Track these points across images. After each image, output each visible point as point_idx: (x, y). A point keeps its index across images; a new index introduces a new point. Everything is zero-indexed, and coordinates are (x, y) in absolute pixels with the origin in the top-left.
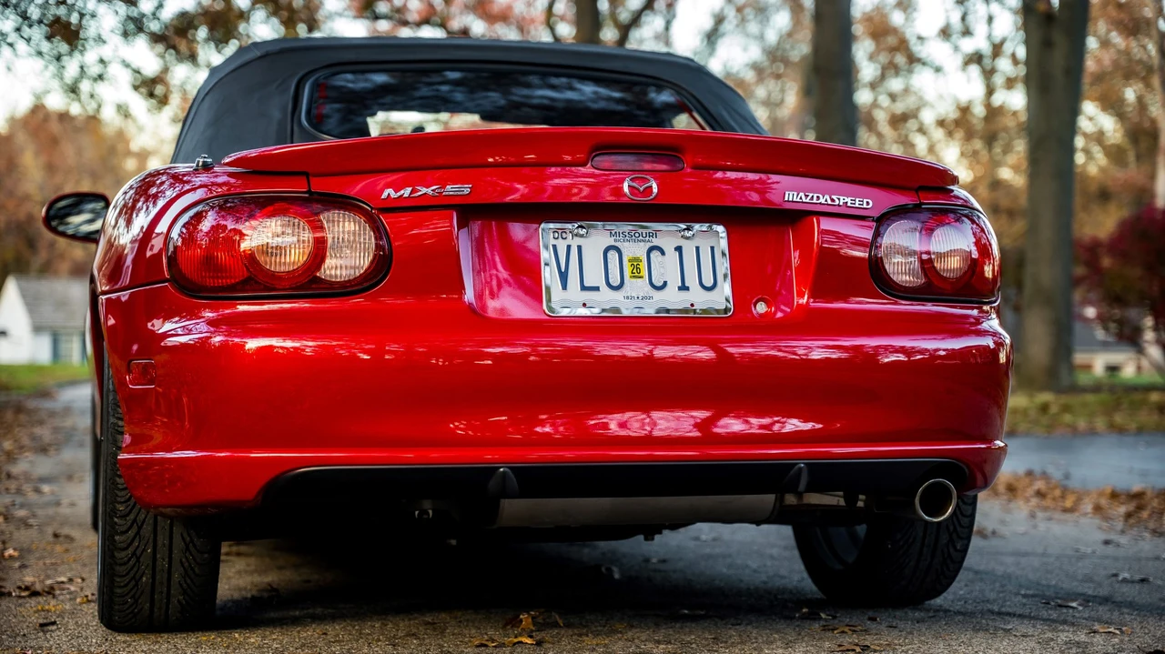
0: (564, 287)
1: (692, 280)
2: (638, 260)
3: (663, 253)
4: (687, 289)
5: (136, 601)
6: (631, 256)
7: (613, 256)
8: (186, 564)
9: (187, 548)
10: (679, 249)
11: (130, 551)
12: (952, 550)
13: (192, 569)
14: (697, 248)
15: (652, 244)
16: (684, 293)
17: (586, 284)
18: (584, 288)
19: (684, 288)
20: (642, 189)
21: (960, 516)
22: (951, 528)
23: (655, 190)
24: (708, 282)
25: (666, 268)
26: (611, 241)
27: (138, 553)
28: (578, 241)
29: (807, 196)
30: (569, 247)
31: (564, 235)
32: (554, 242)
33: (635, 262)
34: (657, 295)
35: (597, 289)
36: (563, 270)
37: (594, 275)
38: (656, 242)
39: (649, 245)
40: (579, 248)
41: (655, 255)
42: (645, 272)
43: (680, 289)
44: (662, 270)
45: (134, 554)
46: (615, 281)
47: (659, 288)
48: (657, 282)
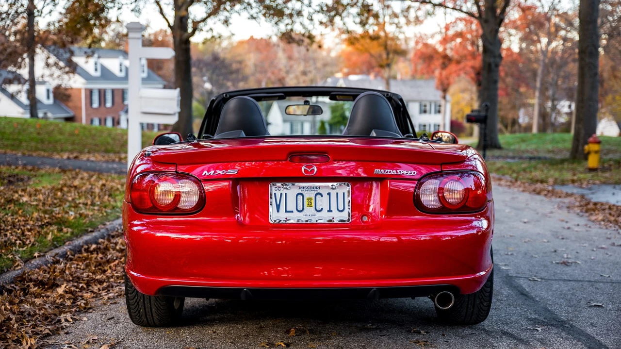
0: (278, 211)
1: (334, 208)
2: (311, 199)
3: (322, 196)
4: (331, 211)
5: (140, 318)
6: (308, 197)
7: (300, 197)
8: (157, 306)
9: (156, 300)
10: (329, 194)
11: (134, 300)
12: (482, 306)
13: (159, 307)
14: (337, 193)
15: (317, 192)
16: (330, 213)
17: (287, 210)
18: (286, 211)
19: (330, 211)
20: (309, 170)
22: (481, 297)
23: (316, 170)
24: (341, 208)
25: (323, 202)
26: (300, 191)
27: (138, 301)
28: (286, 191)
29: (385, 171)
30: (281, 194)
31: (280, 189)
32: (275, 192)
33: (310, 199)
34: (318, 214)
35: (292, 212)
36: (278, 204)
37: (291, 206)
38: (319, 191)
39: (316, 192)
40: (286, 194)
41: (318, 197)
42: (313, 204)
43: (328, 211)
44: (321, 203)
45: (136, 301)
46: (300, 208)
47: (319, 211)
48: (319, 208)
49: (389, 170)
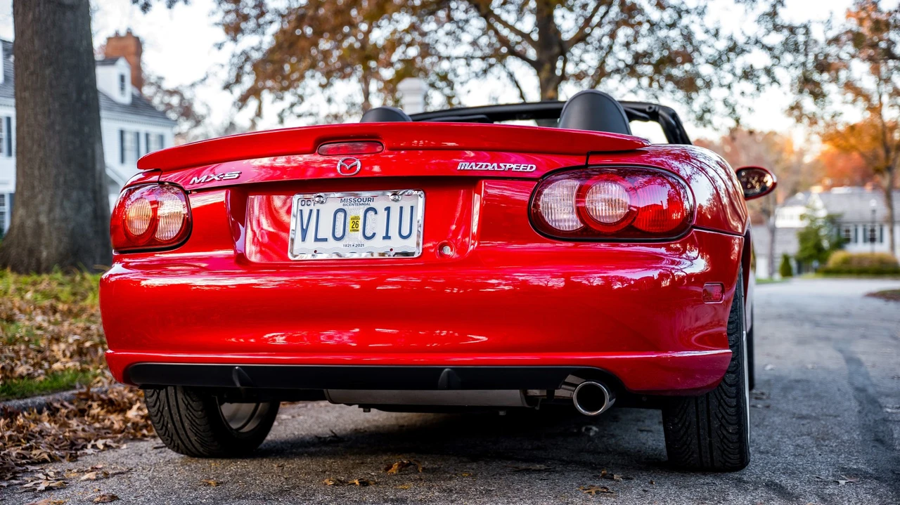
0: (303, 239)
1: (394, 231)
2: (357, 218)
3: (376, 213)
4: (389, 238)
5: (172, 440)
6: (353, 215)
7: (341, 216)
8: (190, 418)
9: (188, 408)
10: (388, 209)
13: (194, 421)
14: (401, 208)
15: (369, 207)
16: (387, 241)
17: (319, 237)
18: (317, 240)
19: (387, 237)
21: (726, 407)
23: (359, 168)
24: (405, 232)
25: (376, 223)
26: (340, 206)
28: (319, 206)
29: (476, 165)
30: (311, 211)
31: (309, 203)
32: (300, 207)
33: (355, 220)
34: (368, 243)
35: (326, 240)
36: (304, 227)
37: (325, 231)
38: (372, 205)
39: (366, 207)
40: (318, 211)
41: (371, 213)
42: (361, 228)
43: (384, 238)
44: (374, 225)
46: (339, 233)
47: (368, 238)
48: (369, 234)
49: (485, 164)
